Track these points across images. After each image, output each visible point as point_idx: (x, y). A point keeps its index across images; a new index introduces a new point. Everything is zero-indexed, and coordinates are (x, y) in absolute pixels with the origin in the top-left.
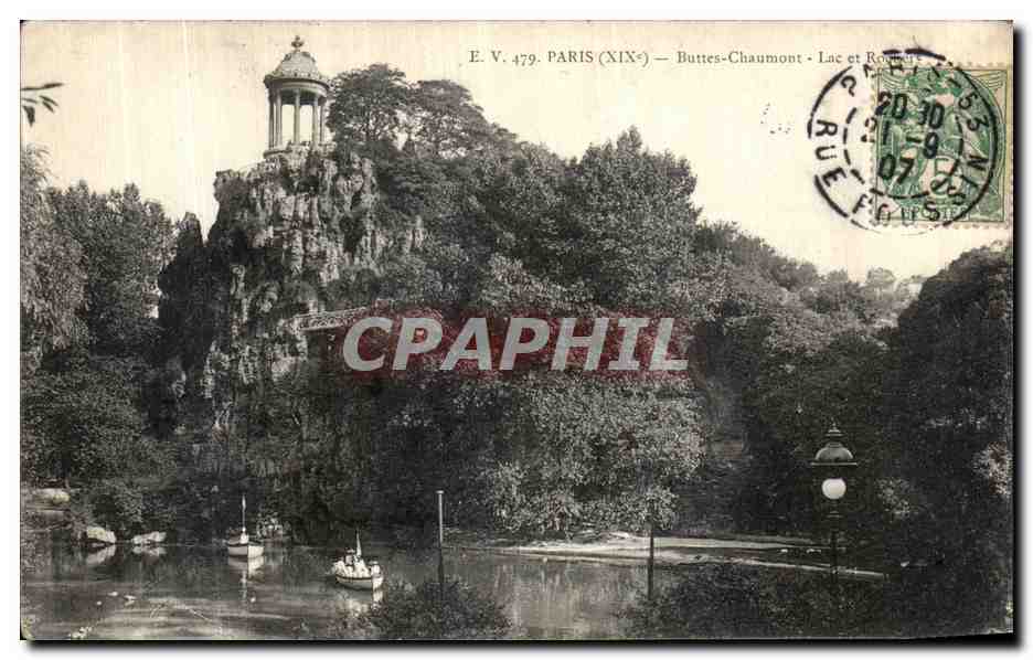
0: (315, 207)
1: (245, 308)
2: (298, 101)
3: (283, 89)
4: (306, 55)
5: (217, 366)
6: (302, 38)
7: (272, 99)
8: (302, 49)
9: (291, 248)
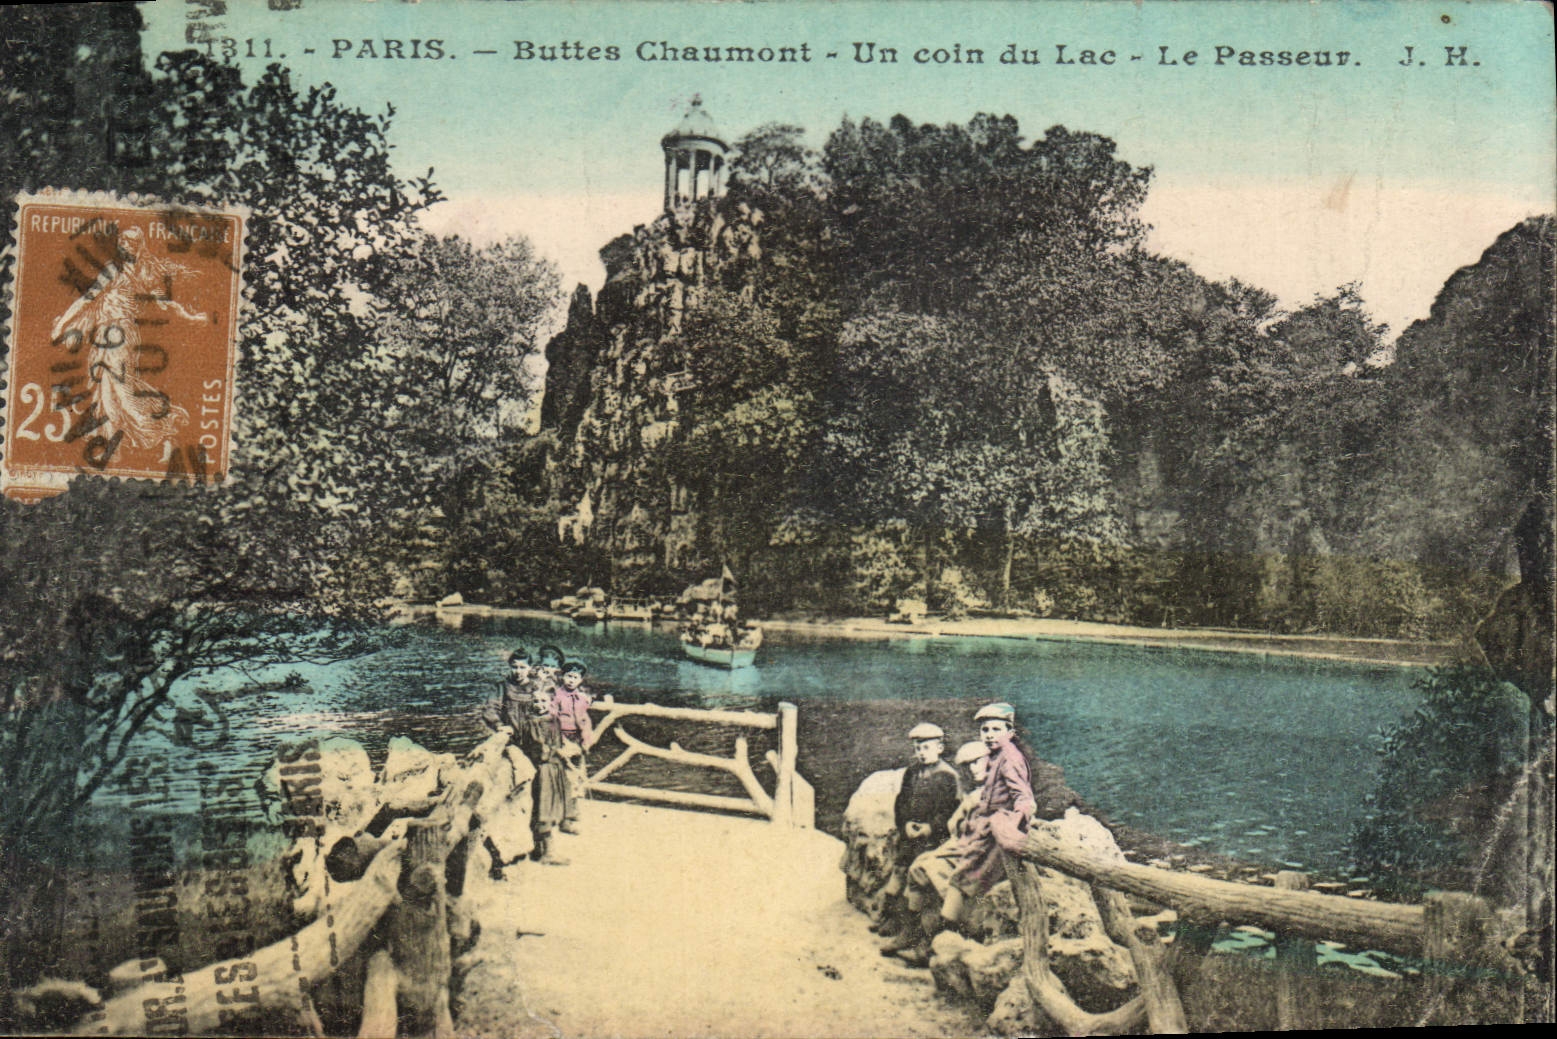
0: (700, 261)
1: (619, 370)
2: (692, 162)
3: (679, 150)
4: (704, 113)
5: (589, 432)
6: (702, 97)
7: (668, 162)
8: (701, 108)
9: (669, 303)
